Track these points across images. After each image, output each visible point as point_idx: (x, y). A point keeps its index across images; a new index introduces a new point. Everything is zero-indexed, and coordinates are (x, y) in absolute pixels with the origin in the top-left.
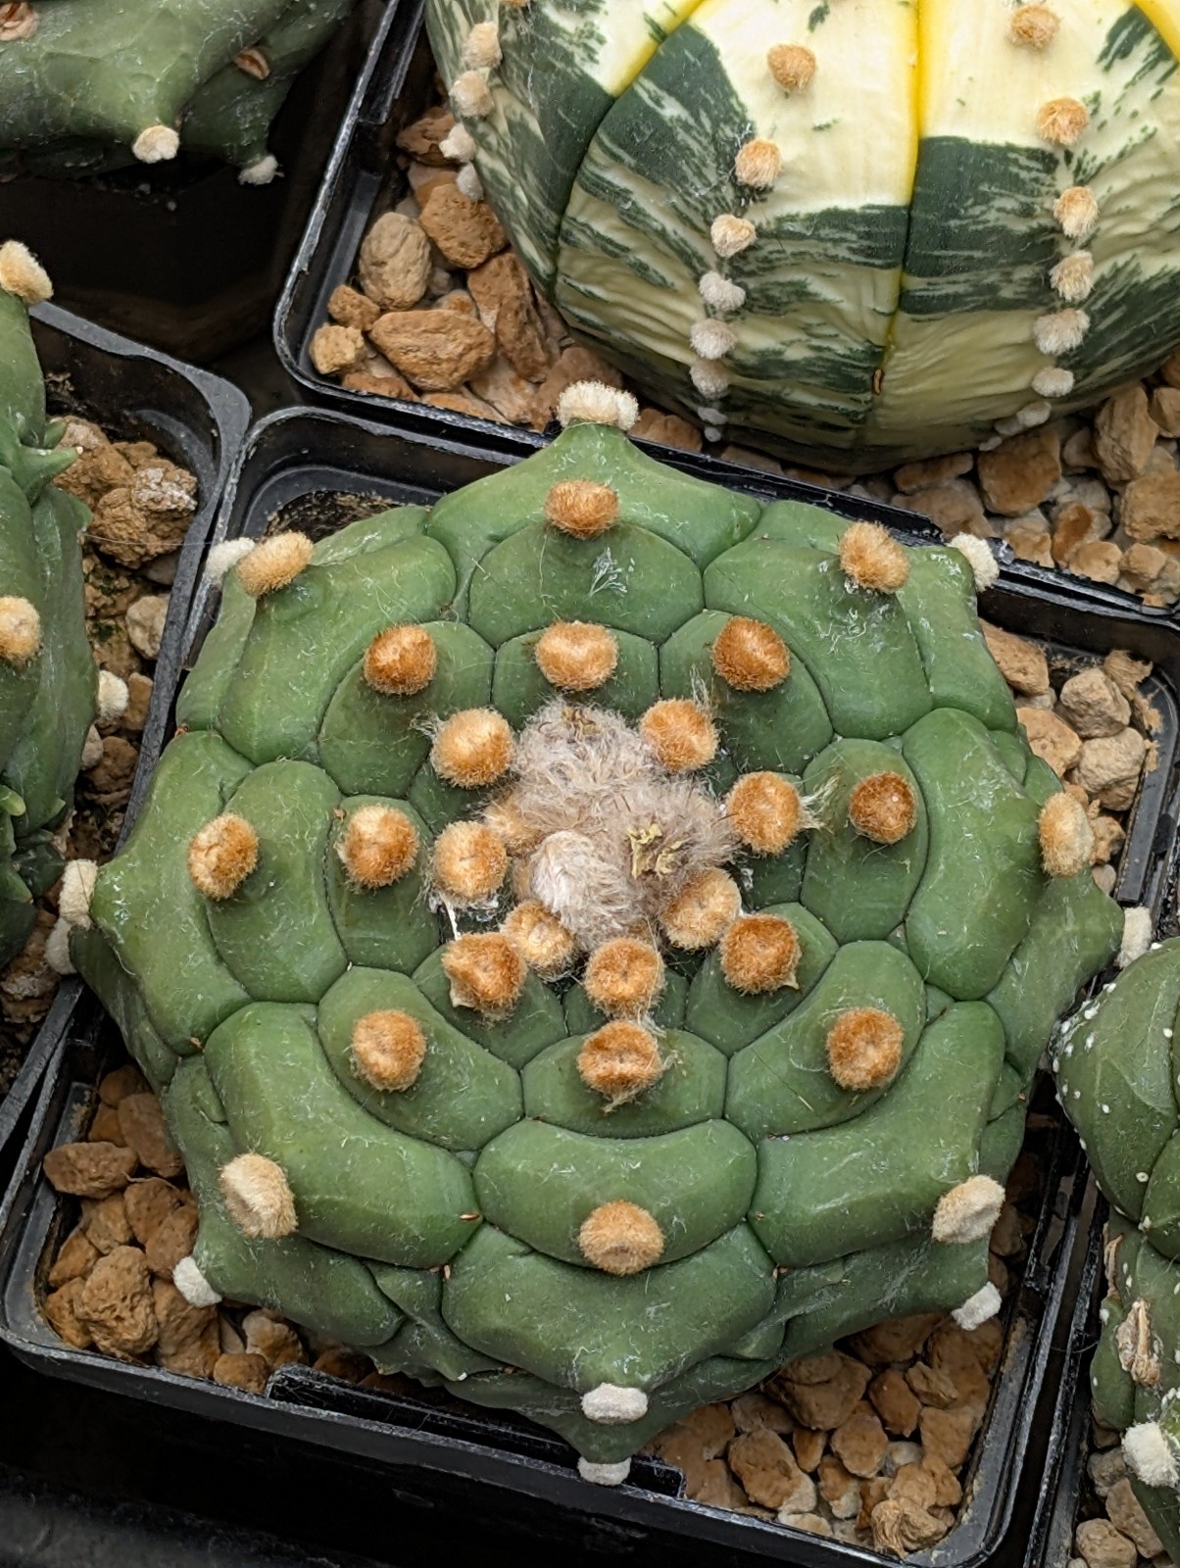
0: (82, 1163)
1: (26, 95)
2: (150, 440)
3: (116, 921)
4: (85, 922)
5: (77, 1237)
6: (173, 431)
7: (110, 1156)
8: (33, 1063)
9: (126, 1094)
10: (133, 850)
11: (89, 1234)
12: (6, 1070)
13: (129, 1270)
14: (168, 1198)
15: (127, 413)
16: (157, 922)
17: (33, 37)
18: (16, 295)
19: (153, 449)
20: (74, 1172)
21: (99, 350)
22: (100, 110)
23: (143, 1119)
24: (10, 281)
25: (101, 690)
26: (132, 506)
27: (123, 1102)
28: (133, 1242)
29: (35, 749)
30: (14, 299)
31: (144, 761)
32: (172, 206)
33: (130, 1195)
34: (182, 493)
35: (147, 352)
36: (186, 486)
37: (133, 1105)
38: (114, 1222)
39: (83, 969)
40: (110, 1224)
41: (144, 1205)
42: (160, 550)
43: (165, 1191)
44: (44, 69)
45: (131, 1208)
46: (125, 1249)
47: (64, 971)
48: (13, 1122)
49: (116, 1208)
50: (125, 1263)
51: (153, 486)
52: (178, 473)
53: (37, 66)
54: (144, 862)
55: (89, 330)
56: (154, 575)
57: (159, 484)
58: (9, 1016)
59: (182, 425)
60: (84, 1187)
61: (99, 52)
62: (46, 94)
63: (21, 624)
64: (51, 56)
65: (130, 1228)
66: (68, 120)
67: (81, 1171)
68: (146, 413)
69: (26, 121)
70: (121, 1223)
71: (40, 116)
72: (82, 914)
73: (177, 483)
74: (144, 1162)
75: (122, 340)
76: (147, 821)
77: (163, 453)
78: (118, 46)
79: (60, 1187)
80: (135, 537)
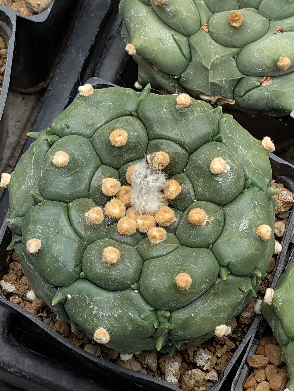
0: (257, 360)
1: (266, 99)
2: (282, 183)
3: (278, 304)
4: (270, 304)
5: (252, 377)
6: (289, 182)
7: (263, 359)
8: (249, 335)
9: (267, 344)
10: (284, 287)
11: (255, 377)
12: (237, 334)
13: (266, 388)
14: (276, 371)
15: (278, 176)
16: (289, 306)
17: (270, 85)
18: (267, 150)
19: (283, 186)
20: (254, 362)
21: (275, 161)
22: (284, 104)
23: (272, 351)
24: (266, 146)
25: (276, 247)
26: (279, 200)
27: (266, 345)
28: (266, 380)
29: (263, 261)
30: (267, 151)
31: (280, 263)
32: (286, 125)
33: (267, 369)
34: (291, 198)
35: (287, 163)
36: (292, 196)
37: (269, 347)
38: (262, 375)
39: (264, 314)
40: (261, 375)
41: (270, 372)
42: (284, 211)
43: (275, 369)
44: (272, 93)
45: (267, 372)
46: (265, 382)
47: (258, 313)
48: (243, 349)
49: (263, 371)
50: (265, 386)
51: (285, 195)
52: (290, 193)
53: (270, 92)
54: (286, 291)
55: (274, 156)
56: (280, 216)
57: (286, 195)
58: (241, 321)
59: (291, 181)
60: (257, 366)
61: (285, 91)
62: (271, 99)
63: (267, 232)
64: (274, 90)
65: (266, 377)
66: (275, 106)
67: (256, 362)
68: (283, 177)
69: (265, 105)
70: (264, 375)
71: (268, 104)
72: (269, 301)
73: (290, 195)
74: (271, 361)
75: (281, 159)
76: (287, 281)
77: (285, 187)
78: (290, 89)
79: (251, 365)
80: (279, 207)
